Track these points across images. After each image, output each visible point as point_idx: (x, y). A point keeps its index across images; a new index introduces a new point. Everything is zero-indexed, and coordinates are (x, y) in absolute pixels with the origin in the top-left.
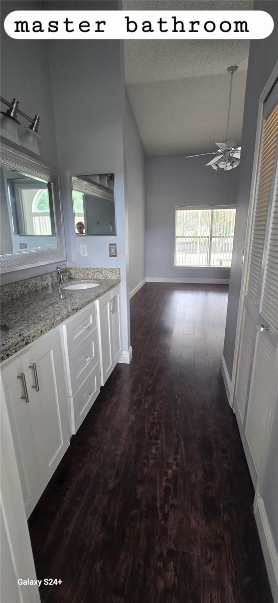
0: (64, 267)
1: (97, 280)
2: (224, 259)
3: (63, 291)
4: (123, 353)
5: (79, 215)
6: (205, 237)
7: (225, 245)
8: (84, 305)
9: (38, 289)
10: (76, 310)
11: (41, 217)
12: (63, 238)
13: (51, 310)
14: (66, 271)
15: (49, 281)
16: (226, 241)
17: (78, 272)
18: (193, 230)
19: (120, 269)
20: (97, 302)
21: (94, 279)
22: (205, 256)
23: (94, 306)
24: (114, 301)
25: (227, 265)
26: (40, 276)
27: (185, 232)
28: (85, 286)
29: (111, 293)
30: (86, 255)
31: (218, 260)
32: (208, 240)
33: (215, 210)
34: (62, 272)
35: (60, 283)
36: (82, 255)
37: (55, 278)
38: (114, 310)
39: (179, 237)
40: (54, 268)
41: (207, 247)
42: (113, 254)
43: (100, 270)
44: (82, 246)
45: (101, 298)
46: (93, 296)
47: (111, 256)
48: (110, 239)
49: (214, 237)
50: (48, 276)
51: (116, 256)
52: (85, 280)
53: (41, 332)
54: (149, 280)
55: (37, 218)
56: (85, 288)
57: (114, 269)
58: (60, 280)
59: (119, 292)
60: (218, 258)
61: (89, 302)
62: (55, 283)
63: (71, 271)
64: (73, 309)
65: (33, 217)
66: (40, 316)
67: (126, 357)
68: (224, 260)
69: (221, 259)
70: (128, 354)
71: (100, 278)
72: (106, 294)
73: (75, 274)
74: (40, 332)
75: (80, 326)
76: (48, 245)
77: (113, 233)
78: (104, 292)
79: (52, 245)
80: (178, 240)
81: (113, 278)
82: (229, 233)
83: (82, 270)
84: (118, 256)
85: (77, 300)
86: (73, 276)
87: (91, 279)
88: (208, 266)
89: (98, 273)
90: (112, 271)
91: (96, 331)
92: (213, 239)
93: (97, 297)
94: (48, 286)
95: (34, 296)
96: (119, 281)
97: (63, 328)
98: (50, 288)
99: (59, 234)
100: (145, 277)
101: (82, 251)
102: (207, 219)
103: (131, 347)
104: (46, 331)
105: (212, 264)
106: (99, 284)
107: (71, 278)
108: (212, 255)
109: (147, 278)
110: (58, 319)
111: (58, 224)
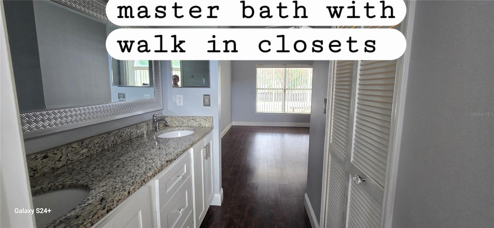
0: (161, 115)
1: (191, 127)
2: (296, 106)
3: (158, 139)
4: (215, 196)
5: (176, 70)
6: (280, 89)
7: (294, 95)
8: (178, 155)
9: (132, 138)
10: (169, 162)
11: (142, 71)
12: (161, 89)
13: (143, 163)
14: (162, 119)
15: (144, 129)
16: (294, 92)
17: (174, 120)
18: (268, 84)
19: (213, 117)
20: (192, 150)
21: (188, 126)
22: (281, 103)
23: (189, 154)
24: (208, 147)
25: (298, 111)
26: (135, 124)
27: (262, 85)
28: (179, 134)
29: (205, 141)
30: (182, 104)
31: (291, 108)
32: (282, 91)
33: (287, 69)
34: (159, 121)
35: (156, 130)
36: (178, 104)
37: (151, 126)
38: (207, 155)
39: (259, 89)
40: (150, 117)
41: (282, 97)
42: (207, 104)
43: (194, 119)
44: (178, 96)
45: (195, 146)
46: (187, 144)
47: (205, 105)
48: (205, 91)
49: (287, 89)
50: (144, 124)
51: (209, 105)
52: (180, 127)
53: (129, 193)
54: (234, 123)
55: (138, 71)
56: (179, 136)
57: (207, 117)
58: (156, 128)
59: (211, 138)
60: (291, 106)
61: (184, 151)
62: (150, 131)
63: (167, 119)
64: (167, 162)
65: (135, 71)
66: (130, 171)
67: (217, 199)
68: (296, 108)
69: (294, 106)
70: (220, 196)
71: (194, 125)
72: (201, 141)
73: (171, 122)
74: (126, 193)
75: (174, 178)
76: (146, 95)
77: (207, 85)
78: (199, 140)
79: (149, 95)
80: (258, 91)
81: (207, 125)
82: (296, 86)
83: (177, 118)
84: (211, 105)
85: (171, 150)
86: (169, 123)
87: (186, 127)
88: (283, 112)
89: (192, 121)
90: (206, 118)
91: (190, 179)
92: (287, 91)
93: (192, 145)
94: (143, 134)
95: (127, 146)
96: (212, 128)
97: (155, 183)
98: (145, 136)
99: (157, 86)
100: (231, 121)
101: (177, 101)
102: (279, 75)
103: (222, 189)
104: (135, 191)
105: (286, 111)
106: (193, 131)
107: (167, 125)
108: (286, 103)
109: (233, 122)
110: (150, 174)
111: (156, 77)
